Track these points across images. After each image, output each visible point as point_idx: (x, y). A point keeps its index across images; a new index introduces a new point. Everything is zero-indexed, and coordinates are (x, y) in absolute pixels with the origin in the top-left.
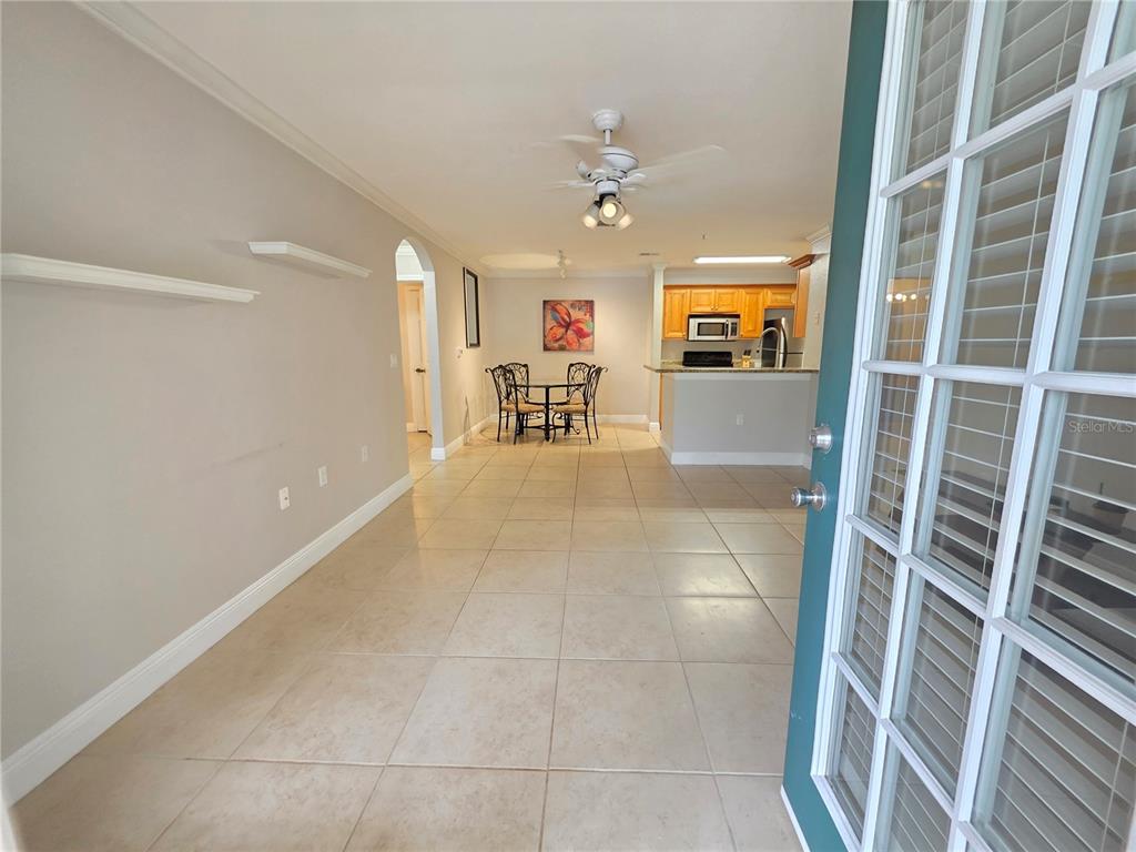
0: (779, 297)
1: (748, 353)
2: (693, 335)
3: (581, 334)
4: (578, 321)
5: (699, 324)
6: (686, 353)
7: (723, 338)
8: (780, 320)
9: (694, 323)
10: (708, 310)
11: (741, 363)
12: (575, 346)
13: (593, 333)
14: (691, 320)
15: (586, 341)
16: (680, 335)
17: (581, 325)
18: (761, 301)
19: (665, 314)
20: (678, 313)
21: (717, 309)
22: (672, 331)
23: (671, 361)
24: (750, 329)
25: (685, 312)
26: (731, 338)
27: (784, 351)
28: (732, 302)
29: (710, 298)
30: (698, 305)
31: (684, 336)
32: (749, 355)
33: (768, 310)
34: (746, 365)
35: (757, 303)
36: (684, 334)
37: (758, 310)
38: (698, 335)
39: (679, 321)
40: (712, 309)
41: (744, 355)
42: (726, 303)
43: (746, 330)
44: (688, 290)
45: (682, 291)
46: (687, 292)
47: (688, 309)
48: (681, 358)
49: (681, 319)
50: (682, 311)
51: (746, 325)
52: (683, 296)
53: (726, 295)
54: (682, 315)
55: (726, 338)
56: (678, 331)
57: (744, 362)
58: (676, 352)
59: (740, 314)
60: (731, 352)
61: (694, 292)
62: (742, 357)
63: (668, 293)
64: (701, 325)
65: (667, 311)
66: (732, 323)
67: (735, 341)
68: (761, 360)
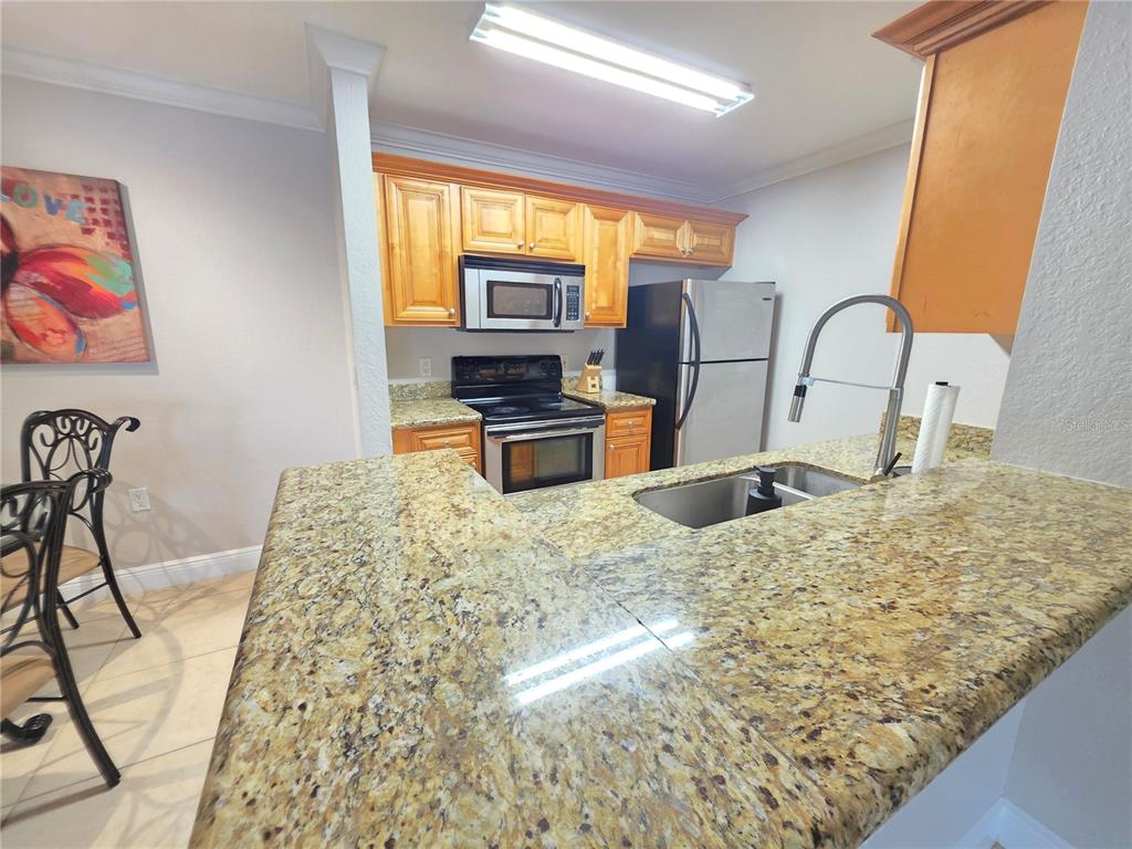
0: (659, 234)
1: (596, 358)
2: (477, 316)
3: (78, 301)
4: (52, 253)
5: (491, 285)
6: (459, 362)
7: (549, 324)
8: (680, 285)
9: (476, 279)
10: (507, 247)
11: (582, 380)
12: (60, 345)
13: (138, 298)
14: (470, 273)
15: (114, 327)
16: (439, 313)
17: (70, 269)
18: (622, 239)
19: (389, 248)
20: (428, 249)
21: (531, 248)
22: (415, 303)
23: (420, 382)
24: (603, 302)
25: (449, 250)
26: (566, 324)
27: (693, 359)
28: (565, 234)
29: (512, 217)
30: (484, 233)
31: (450, 315)
32: (598, 364)
33: (636, 261)
34: (594, 386)
35: (615, 243)
36: (453, 311)
37: (617, 259)
38: (491, 314)
39: (436, 275)
40: (520, 247)
41: (589, 363)
42: (551, 236)
43: (594, 306)
44: (452, 185)
45: (436, 187)
46: (451, 191)
47: (456, 241)
48: (446, 376)
49: (441, 270)
50: (441, 245)
51: (594, 295)
52: (440, 201)
53: (550, 214)
54: (441, 256)
55: (556, 325)
56: (434, 303)
57: (589, 378)
58: (429, 360)
59: (583, 267)
60: (558, 357)
61: (469, 192)
62: (583, 368)
63: (393, 186)
64: (496, 289)
65: (396, 240)
66: (568, 287)
67: (573, 331)
68: (613, 371)
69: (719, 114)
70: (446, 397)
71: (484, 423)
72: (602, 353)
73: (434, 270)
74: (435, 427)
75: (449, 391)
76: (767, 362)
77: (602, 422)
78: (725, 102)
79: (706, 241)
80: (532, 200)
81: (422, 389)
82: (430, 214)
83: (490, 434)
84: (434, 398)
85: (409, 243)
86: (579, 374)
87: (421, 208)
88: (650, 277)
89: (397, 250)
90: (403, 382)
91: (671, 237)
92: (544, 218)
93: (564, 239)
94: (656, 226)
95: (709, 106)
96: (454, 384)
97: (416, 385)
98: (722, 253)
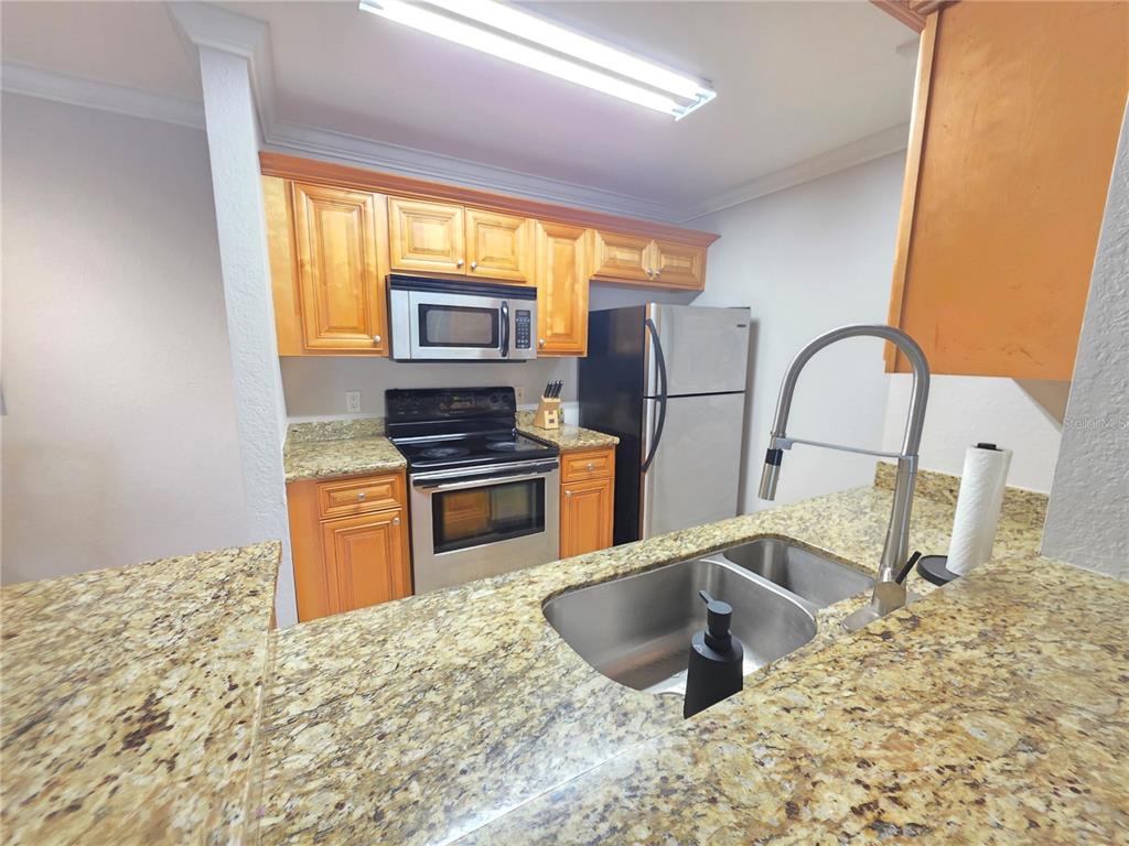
0: (622, 255)
1: (554, 390)
2: (406, 343)
6: (392, 395)
7: (496, 353)
8: (643, 310)
9: (406, 304)
10: (445, 266)
11: (539, 414)
14: (398, 296)
16: (362, 340)
18: (580, 259)
19: (299, 266)
20: (347, 267)
21: (473, 268)
22: (331, 329)
23: (347, 419)
24: (560, 328)
25: (372, 269)
26: (513, 353)
27: (659, 393)
28: (513, 253)
29: (451, 231)
30: (416, 250)
31: (375, 344)
32: (556, 396)
33: (596, 283)
34: (552, 421)
35: (572, 263)
36: (378, 338)
37: (574, 280)
38: (424, 342)
39: (357, 296)
40: (459, 266)
41: (546, 396)
42: (496, 255)
43: (549, 333)
44: (376, 195)
45: (357, 196)
46: (376, 202)
47: (383, 259)
48: (379, 411)
49: (364, 292)
50: (363, 263)
51: (549, 320)
52: (362, 213)
53: (495, 230)
54: (364, 275)
55: (504, 355)
56: (354, 330)
57: (546, 413)
58: (358, 393)
59: (535, 290)
60: (511, 390)
61: (397, 204)
62: (539, 401)
63: (303, 195)
64: (431, 314)
65: (306, 256)
66: (517, 311)
67: (524, 361)
68: (576, 404)
69: (679, 117)
70: (378, 435)
71: (410, 470)
72: (560, 385)
73: (355, 292)
74: (347, 477)
75: (382, 429)
76: (743, 395)
77: (555, 466)
78: (686, 102)
79: (675, 263)
80: (472, 214)
81: (349, 428)
82: (349, 227)
83: (417, 483)
84: (365, 437)
85: (323, 260)
86: (535, 407)
87: (338, 222)
88: (612, 301)
89: (308, 268)
90: (326, 419)
91: (637, 258)
92: (488, 236)
93: (512, 258)
94: (619, 245)
95: (665, 106)
96: (388, 421)
97: (342, 423)
98: (693, 276)
